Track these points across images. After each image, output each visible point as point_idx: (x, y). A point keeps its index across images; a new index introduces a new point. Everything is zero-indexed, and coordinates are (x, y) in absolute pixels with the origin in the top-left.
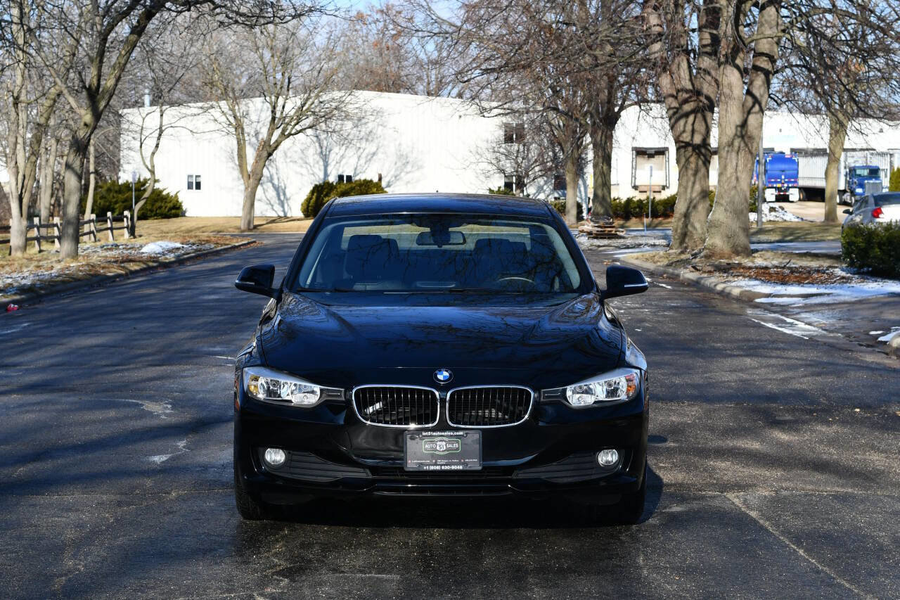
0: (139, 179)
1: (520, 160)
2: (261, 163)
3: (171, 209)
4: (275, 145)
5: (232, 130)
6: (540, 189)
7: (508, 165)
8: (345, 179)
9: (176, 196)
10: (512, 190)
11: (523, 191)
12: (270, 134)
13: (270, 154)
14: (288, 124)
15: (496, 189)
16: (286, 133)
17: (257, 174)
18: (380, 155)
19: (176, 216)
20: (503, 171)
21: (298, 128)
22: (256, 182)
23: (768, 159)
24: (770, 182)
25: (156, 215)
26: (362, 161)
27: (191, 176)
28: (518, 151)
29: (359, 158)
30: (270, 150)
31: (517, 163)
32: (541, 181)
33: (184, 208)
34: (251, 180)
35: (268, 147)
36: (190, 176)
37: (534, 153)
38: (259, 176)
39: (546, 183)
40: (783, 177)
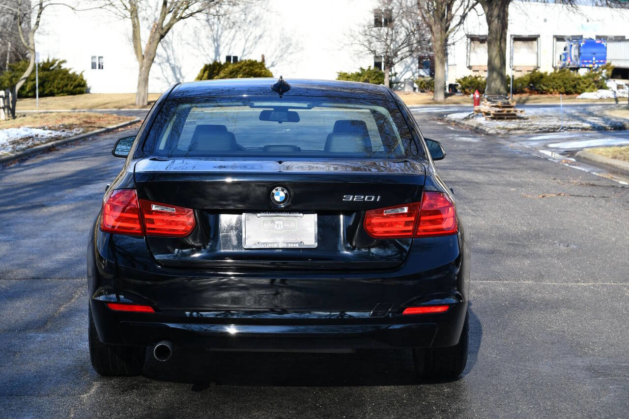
0: (48, 60)
1: (388, 42)
2: (154, 44)
3: (76, 87)
4: (167, 28)
5: (128, 14)
6: (408, 68)
7: (379, 46)
8: (232, 58)
9: (81, 75)
10: (381, 69)
11: (391, 71)
12: (163, 18)
13: (162, 37)
14: (179, 8)
15: (366, 68)
16: (177, 17)
17: (151, 55)
18: (266, 38)
19: (81, 93)
20: (374, 52)
21: (188, 12)
22: (150, 62)
23: (582, 44)
24: (583, 63)
25: (62, 92)
26: (249, 44)
27: (95, 57)
28: (387, 34)
29: (247, 41)
30: (163, 32)
31: (387, 45)
32: (409, 60)
33: (88, 86)
34: (145, 60)
35: (160, 30)
36: (93, 57)
37: (402, 36)
38: (152, 57)
39: (413, 62)
40: (594, 59)
